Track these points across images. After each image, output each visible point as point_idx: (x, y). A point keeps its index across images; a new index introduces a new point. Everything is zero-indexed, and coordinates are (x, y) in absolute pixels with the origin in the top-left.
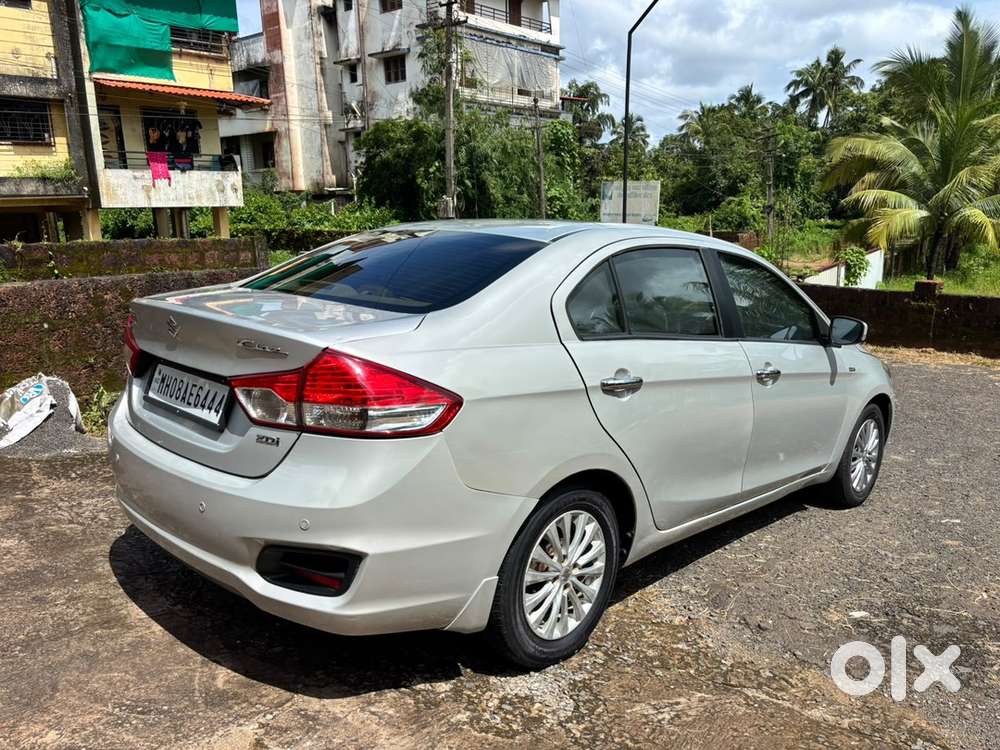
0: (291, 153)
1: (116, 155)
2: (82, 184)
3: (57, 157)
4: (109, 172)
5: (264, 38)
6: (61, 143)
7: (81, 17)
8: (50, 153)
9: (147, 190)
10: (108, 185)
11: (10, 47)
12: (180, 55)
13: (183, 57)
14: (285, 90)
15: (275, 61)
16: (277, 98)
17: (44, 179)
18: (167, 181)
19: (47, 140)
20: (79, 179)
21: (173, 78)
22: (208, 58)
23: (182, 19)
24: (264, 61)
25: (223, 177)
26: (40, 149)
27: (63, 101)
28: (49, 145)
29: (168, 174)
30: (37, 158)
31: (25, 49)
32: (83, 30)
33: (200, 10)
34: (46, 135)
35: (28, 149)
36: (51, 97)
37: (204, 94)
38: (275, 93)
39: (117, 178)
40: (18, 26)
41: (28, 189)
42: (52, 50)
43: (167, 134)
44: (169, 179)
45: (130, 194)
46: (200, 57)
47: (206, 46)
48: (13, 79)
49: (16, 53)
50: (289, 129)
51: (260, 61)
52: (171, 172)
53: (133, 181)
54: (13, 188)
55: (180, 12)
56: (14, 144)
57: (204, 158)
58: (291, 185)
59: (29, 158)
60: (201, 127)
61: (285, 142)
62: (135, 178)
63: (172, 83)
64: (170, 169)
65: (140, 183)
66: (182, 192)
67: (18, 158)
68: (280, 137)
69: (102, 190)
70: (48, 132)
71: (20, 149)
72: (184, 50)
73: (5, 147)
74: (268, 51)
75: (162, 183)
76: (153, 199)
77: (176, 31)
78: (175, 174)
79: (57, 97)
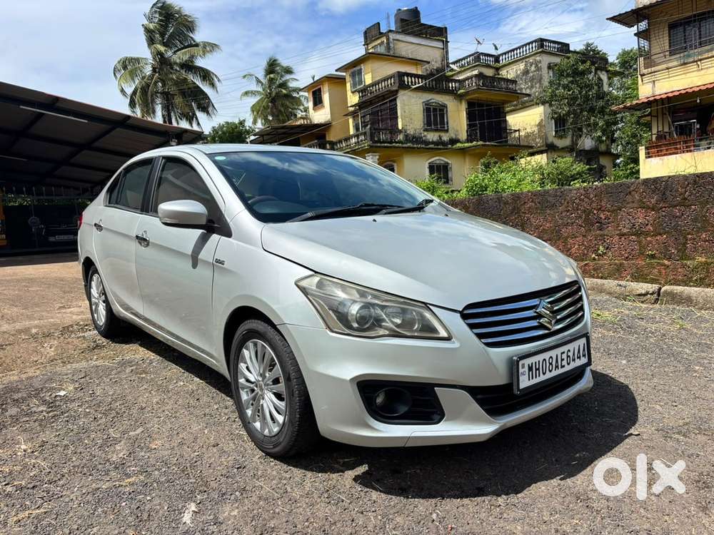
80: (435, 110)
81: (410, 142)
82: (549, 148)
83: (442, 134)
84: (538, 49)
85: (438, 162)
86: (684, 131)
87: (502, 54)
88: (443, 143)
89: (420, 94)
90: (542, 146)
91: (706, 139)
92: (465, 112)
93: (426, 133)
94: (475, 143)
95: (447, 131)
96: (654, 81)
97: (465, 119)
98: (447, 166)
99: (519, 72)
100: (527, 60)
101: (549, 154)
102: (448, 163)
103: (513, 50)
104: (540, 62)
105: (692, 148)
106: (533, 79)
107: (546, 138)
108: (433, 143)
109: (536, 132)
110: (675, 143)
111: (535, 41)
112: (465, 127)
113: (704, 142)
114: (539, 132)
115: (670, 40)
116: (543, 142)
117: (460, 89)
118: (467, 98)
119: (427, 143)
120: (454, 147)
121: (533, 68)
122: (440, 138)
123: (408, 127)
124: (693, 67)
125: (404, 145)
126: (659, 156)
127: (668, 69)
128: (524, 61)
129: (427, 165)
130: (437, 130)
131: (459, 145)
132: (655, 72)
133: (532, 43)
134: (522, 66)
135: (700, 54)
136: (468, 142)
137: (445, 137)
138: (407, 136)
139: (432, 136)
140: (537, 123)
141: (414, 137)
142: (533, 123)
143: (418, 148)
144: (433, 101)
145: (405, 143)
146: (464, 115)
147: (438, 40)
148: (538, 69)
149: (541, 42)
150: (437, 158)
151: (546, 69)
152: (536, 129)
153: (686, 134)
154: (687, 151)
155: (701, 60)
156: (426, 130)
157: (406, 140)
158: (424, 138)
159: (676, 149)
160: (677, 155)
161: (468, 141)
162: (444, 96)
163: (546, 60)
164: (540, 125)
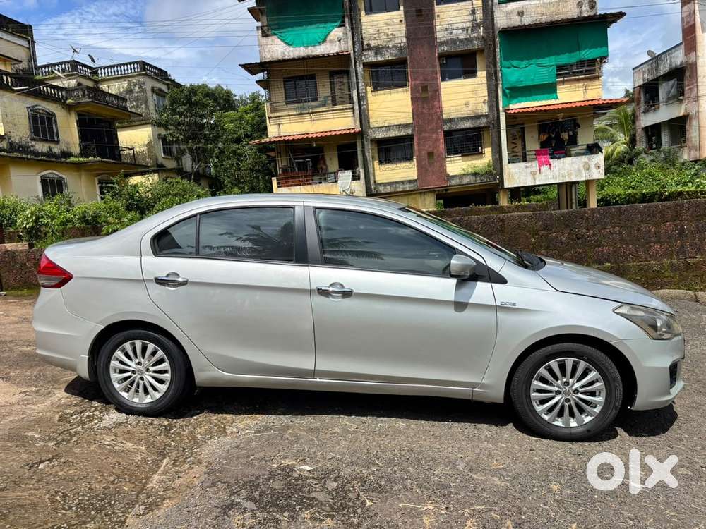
0: (699, 130)
1: (520, 154)
2: (496, 175)
3: (484, 161)
4: (511, 165)
5: (683, 46)
6: (488, 152)
7: (500, 75)
8: (481, 158)
9: (533, 174)
10: (509, 173)
11: (463, 102)
12: (563, 82)
13: (565, 83)
14: (697, 82)
15: (690, 61)
16: (690, 89)
17: (475, 174)
18: (548, 166)
19: (480, 151)
20: (494, 172)
21: (557, 98)
22: (583, 79)
23: (565, 59)
24: (682, 64)
25: (589, 159)
26: (476, 157)
27: (489, 127)
28: (481, 153)
29: (549, 162)
30: (474, 162)
31: (472, 101)
32: (501, 82)
33: (579, 49)
34: (480, 148)
35: (469, 158)
36: (482, 125)
37: (583, 104)
38: (689, 85)
39: (515, 168)
40: (468, 88)
41: (466, 180)
42: (486, 98)
43: (553, 136)
44: (550, 165)
45: (522, 177)
46: (578, 80)
47: (582, 71)
48: (462, 119)
49: (467, 104)
50: (698, 112)
51: (679, 64)
52: (551, 161)
53: (525, 169)
54: (458, 180)
55: (564, 54)
56: (462, 156)
57: (580, 147)
58: (698, 155)
59: (469, 163)
60: (579, 127)
61: (694, 123)
62: (527, 167)
63: (558, 102)
64: (552, 158)
65: (529, 171)
66: (557, 173)
67: (464, 163)
68: (691, 119)
69: (505, 177)
70: (481, 146)
71: (466, 158)
72: (565, 79)
73: (458, 158)
74: (686, 55)
75: (545, 168)
76: (537, 179)
77: (560, 68)
78: (554, 162)
79: (486, 125)
80: (42, 118)
81: (16, 151)
82: (160, 169)
83: (52, 145)
84: (140, 71)
85: (51, 176)
86: (302, 167)
87: (101, 68)
88: (54, 155)
89: (23, 98)
90: (153, 166)
91: (318, 175)
92: (76, 124)
93: (33, 143)
94: (91, 158)
95: (58, 142)
96: (279, 124)
97: (77, 132)
98: (61, 181)
99: (121, 90)
100: (130, 79)
101: (160, 173)
102: (61, 177)
103: (113, 66)
104: (144, 84)
105: (311, 182)
106: (138, 99)
107: (157, 159)
108: (43, 154)
109: (146, 152)
110: (299, 177)
111: (137, 63)
112: (77, 141)
113: (316, 178)
114: (148, 152)
115: (285, 93)
116: (153, 162)
117: (67, 99)
118: (78, 109)
119: (36, 154)
120: (68, 160)
121: (137, 89)
122: (51, 150)
123: (12, 134)
124: (308, 117)
125: (11, 155)
126: (287, 186)
127: (289, 115)
128: (127, 79)
129: (39, 179)
130: (46, 141)
131: (72, 159)
132: (279, 117)
133: (134, 63)
134: (125, 84)
135: (312, 108)
136: (82, 157)
137: (56, 150)
138: (11, 144)
139: (41, 147)
140: (146, 143)
141: (20, 146)
142: (141, 143)
143: (27, 159)
144: (39, 107)
145: (10, 152)
146: (75, 126)
147: (22, 37)
148: (143, 91)
149: (143, 64)
150: (50, 171)
151: (150, 92)
152: (145, 149)
153: (304, 170)
154: (308, 184)
155: (313, 113)
156: (33, 139)
157: (11, 148)
158: (32, 148)
159: (300, 181)
160: (301, 187)
161: (81, 155)
162: (51, 104)
163: (149, 84)
164: (149, 145)
